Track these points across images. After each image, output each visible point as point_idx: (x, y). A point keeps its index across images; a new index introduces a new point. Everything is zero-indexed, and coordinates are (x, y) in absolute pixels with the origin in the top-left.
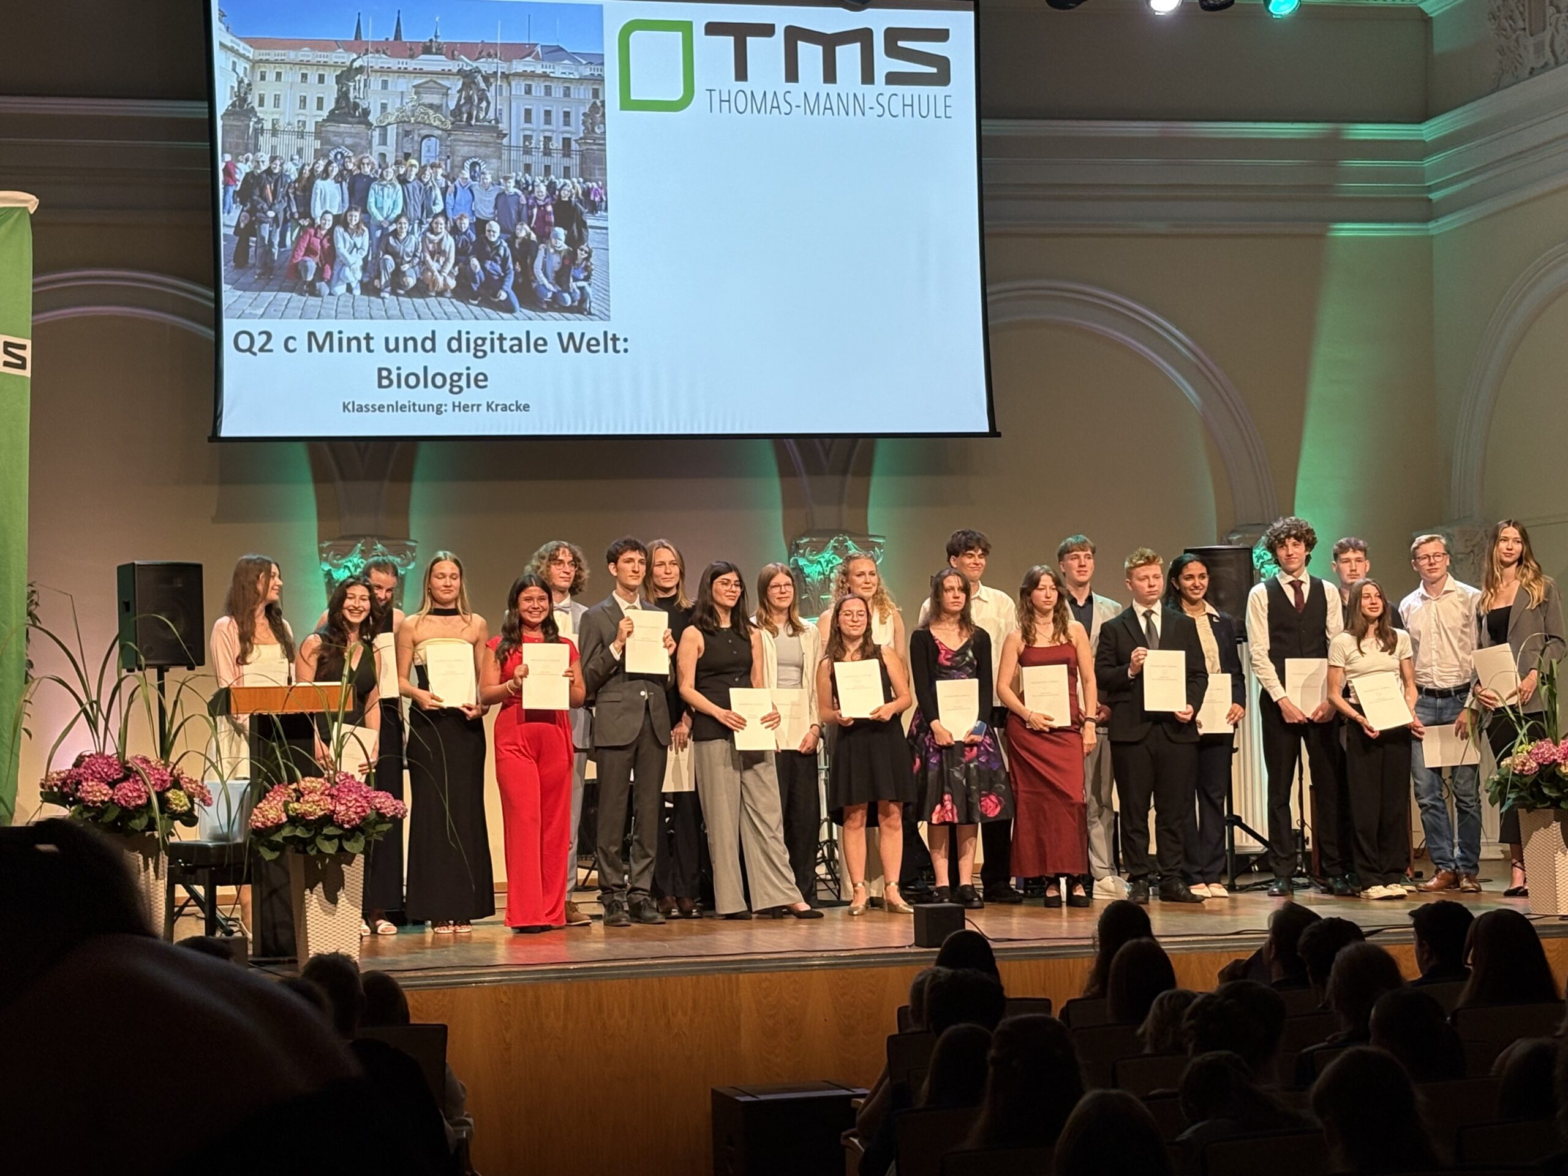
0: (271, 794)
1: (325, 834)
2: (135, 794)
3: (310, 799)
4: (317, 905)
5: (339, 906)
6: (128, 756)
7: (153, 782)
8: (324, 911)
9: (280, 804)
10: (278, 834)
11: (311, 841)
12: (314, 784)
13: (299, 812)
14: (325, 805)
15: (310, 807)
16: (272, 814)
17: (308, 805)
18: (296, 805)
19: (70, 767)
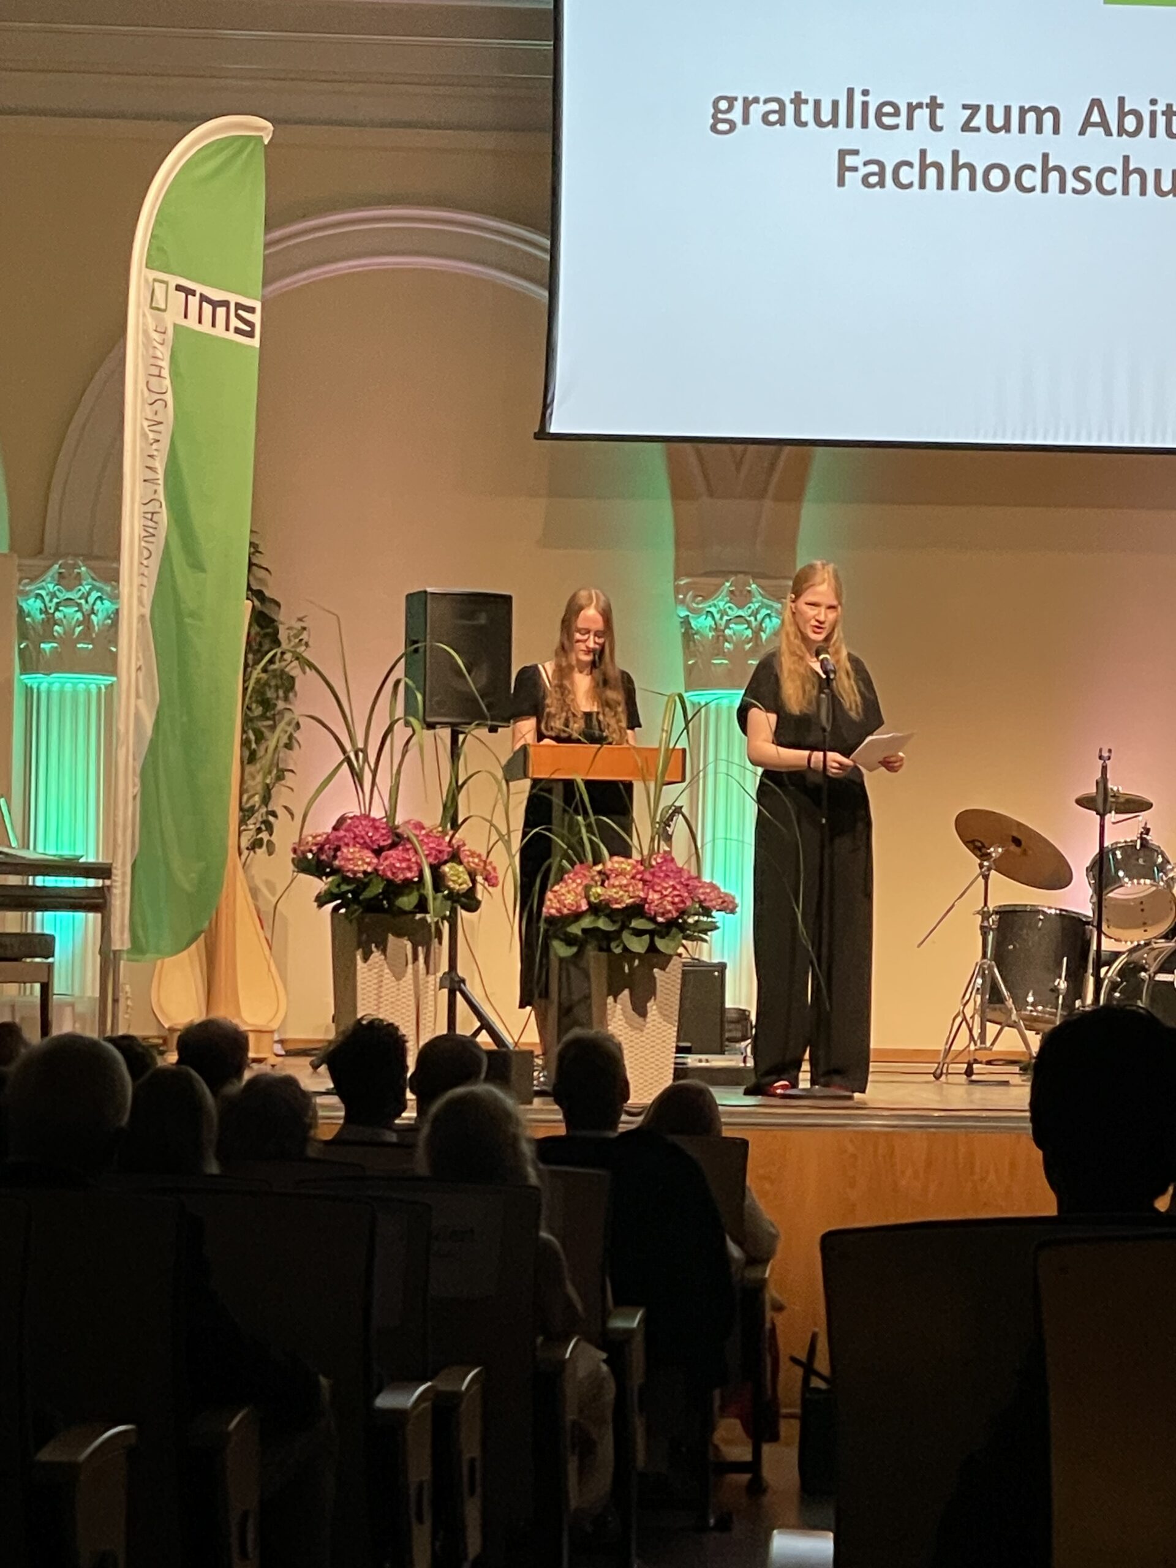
0: (571, 875)
1: (634, 929)
2: (404, 865)
3: (617, 883)
4: (621, 1017)
5: (648, 1020)
6: (399, 820)
7: (427, 852)
8: (631, 1026)
9: (580, 888)
10: (577, 924)
11: (617, 935)
12: (623, 866)
13: (602, 898)
14: (634, 891)
15: (617, 893)
16: (569, 899)
17: (614, 890)
18: (599, 890)
19: (329, 830)
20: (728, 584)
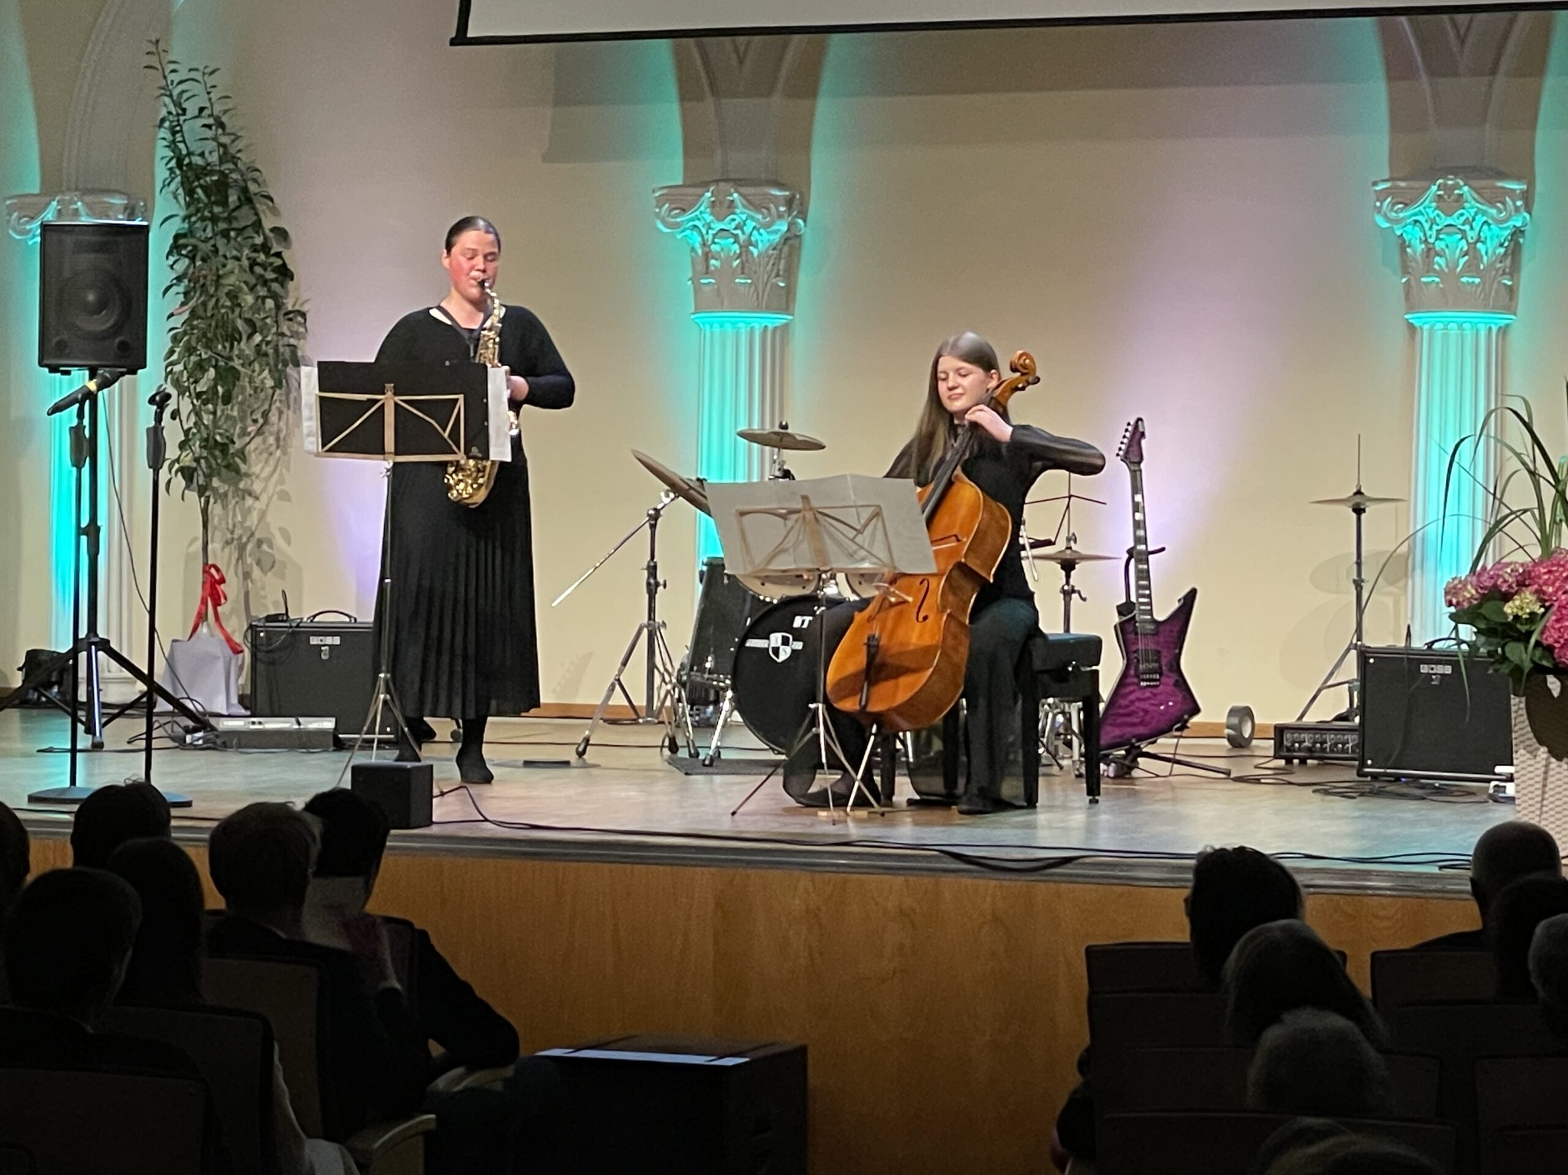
20: (708, 194)
